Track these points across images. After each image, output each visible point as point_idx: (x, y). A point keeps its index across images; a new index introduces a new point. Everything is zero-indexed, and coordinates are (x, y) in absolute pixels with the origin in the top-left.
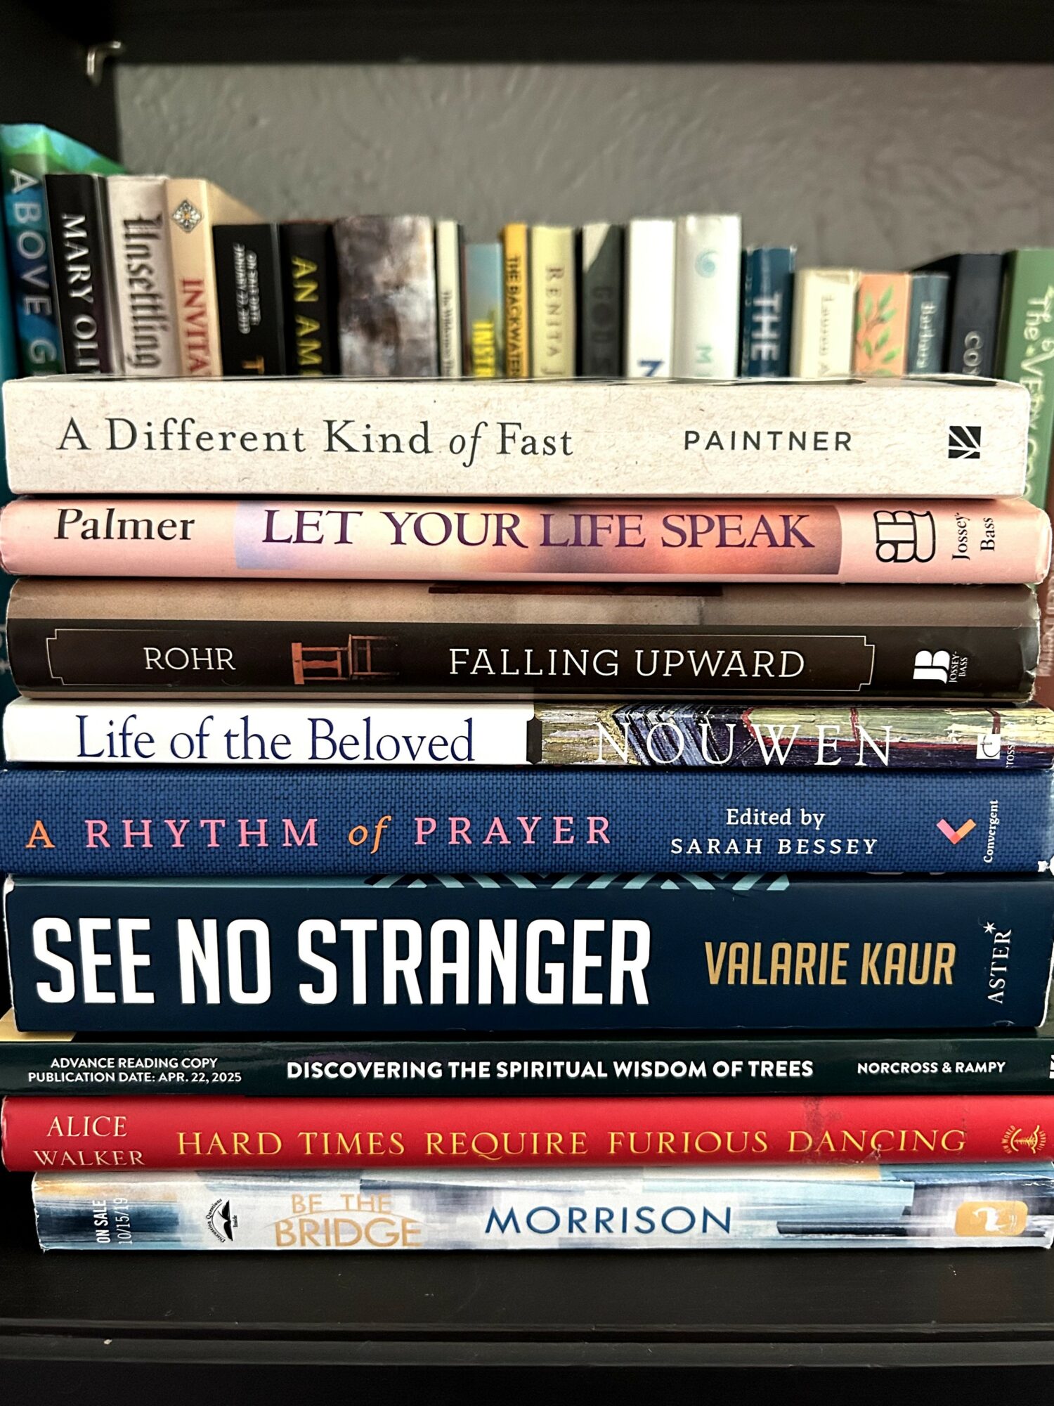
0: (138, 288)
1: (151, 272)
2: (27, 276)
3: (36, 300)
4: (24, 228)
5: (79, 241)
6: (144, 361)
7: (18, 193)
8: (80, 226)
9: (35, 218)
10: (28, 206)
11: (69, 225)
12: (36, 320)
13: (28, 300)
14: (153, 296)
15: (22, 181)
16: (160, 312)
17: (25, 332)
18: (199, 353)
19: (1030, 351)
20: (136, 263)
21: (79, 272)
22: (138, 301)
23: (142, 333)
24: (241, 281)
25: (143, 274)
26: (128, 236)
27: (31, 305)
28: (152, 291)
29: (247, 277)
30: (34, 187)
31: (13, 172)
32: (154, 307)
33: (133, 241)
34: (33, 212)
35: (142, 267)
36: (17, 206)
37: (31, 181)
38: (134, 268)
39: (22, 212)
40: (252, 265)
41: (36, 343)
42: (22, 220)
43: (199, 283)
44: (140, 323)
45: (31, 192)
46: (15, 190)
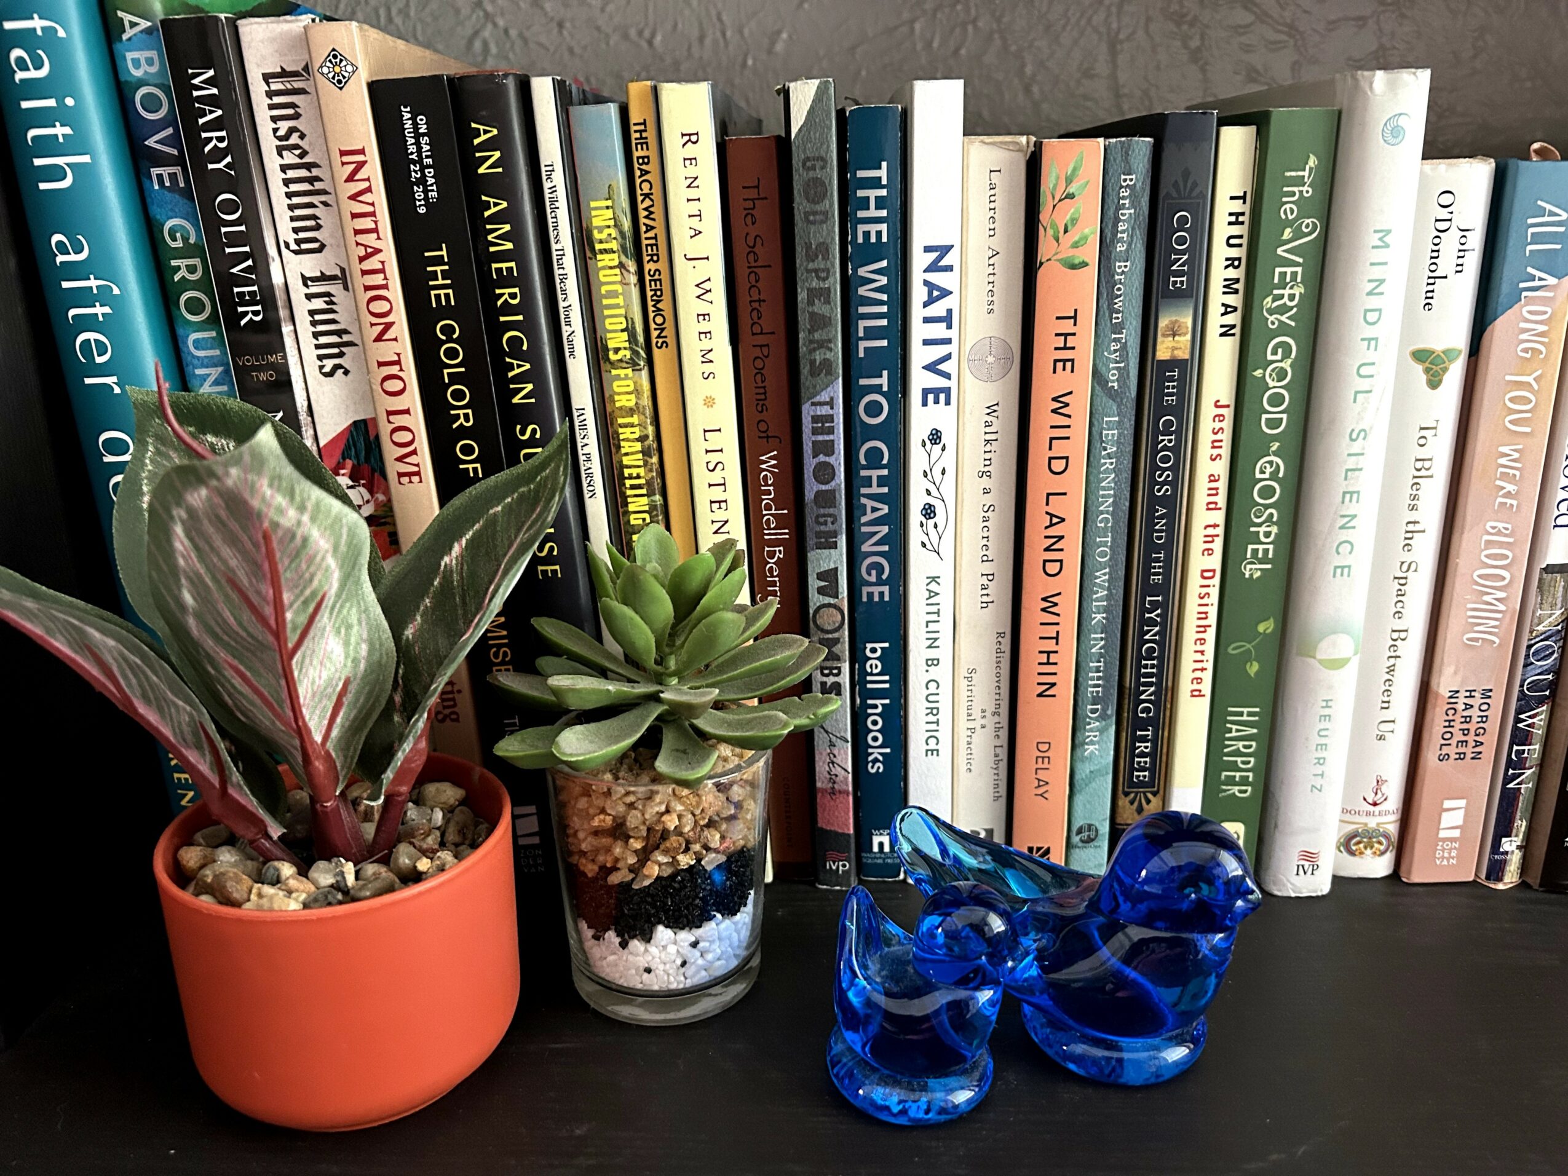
0: (290, 158)
1: (302, 136)
2: (151, 142)
3: (165, 171)
4: (141, 83)
5: (211, 100)
6: (304, 246)
7: (129, 39)
8: (209, 82)
9: (154, 69)
10: (141, 55)
11: (196, 81)
12: (168, 196)
13: (155, 171)
14: (309, 166)
15: (133, 25)
16: (318, 185)
17: (156, 212)
18: (370, 239)
19: (1287, 233)
20: (284, 127)
21: (215, 140)
22: (291, 174)
23: (298, 212)
24: (412, 149)
25: (294, 139)
26: (270, 94)
27: (160, 177)
28: (306, 160)
29: (418, 144)
30: (148, 31)
31: (120, 14)
32: (311, 180)
33: (277, 100)
34: (150, 62)
35: (292, 130)
36: (130, 56)
37: (145, 24)
38: (281, 133)
39: (137, 63)
40: (423, 129)
41: (169, 224)
42: (137, 73)
43: (362, 152)
44: (296, 200)
45: (144, 36)
46: (125, 37)
